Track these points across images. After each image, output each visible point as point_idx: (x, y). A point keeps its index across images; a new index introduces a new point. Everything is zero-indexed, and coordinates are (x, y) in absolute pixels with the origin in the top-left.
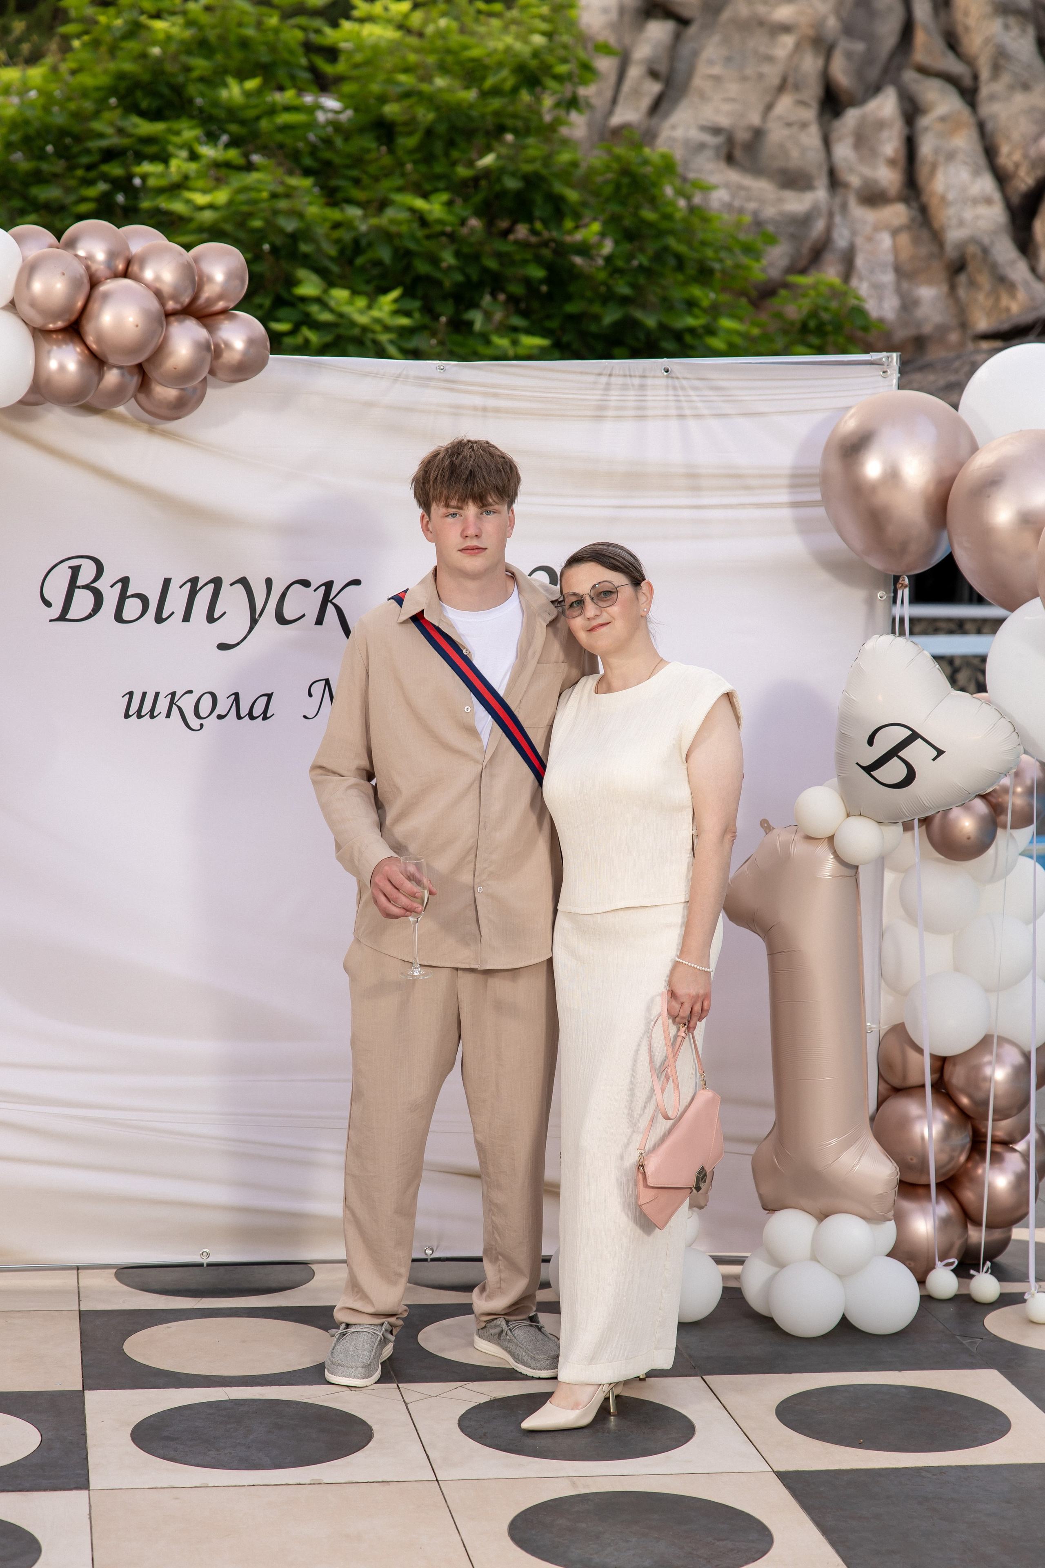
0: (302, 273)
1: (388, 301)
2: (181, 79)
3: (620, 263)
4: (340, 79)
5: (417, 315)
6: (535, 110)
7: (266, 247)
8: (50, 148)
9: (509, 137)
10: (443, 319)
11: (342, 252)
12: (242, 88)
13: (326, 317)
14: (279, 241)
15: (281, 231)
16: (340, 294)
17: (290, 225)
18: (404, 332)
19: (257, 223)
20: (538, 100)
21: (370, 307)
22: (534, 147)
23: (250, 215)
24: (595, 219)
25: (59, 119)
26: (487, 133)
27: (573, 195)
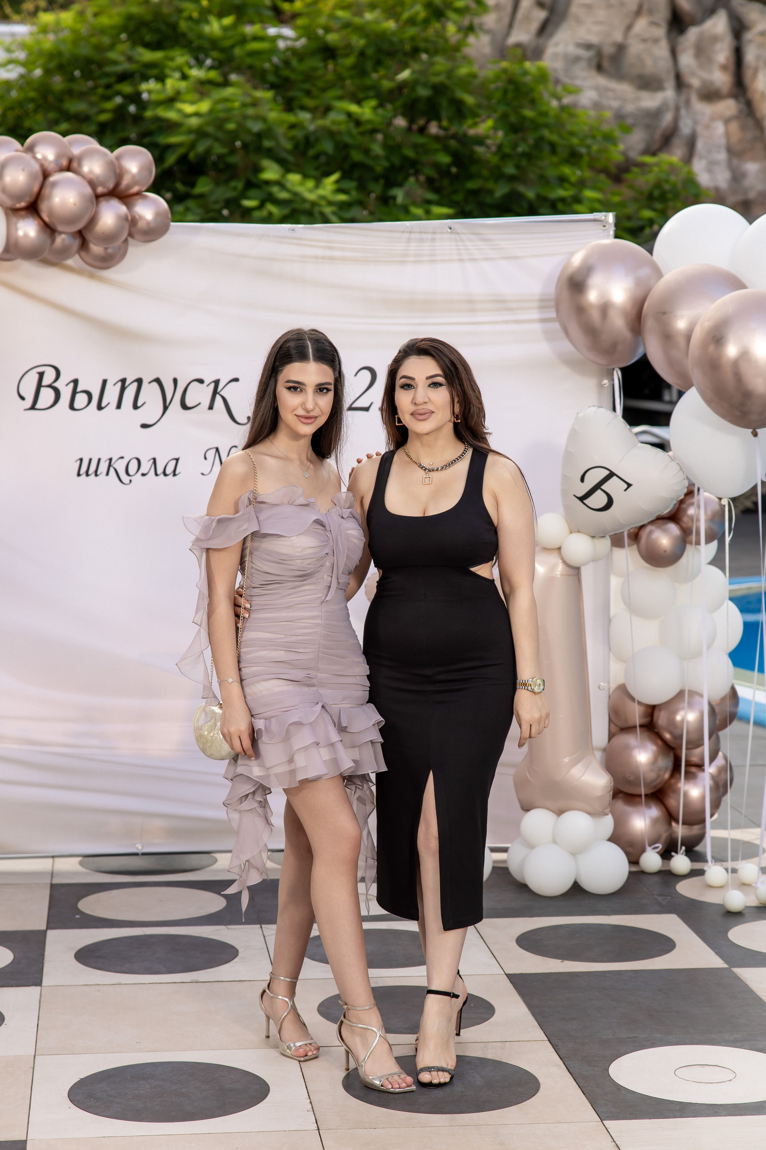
0: (266, 163)
1: (330, 181)
2: (174, 18)
3: (507, 150)
4: (295, 16)
5: (354, 193)
6: (441, 35)
7: (238, 144)
8: (77, 73)
9: (424, 56)
10: (373, 196)
11: (296, 146)
12: (220, 24)
13: (283, 195)
14: (248, 138)
15: (249, 131)
16: (294, 178)
17: (256, 127)
18: (343, 206)
19: (231, 126)
20: (444, 27)
21: (317, 186)
22: (441, 63)
23: (227, 120)
24: (489, 117)
25: (85, 51)
26: (406, 54)
27: (470, 100)
